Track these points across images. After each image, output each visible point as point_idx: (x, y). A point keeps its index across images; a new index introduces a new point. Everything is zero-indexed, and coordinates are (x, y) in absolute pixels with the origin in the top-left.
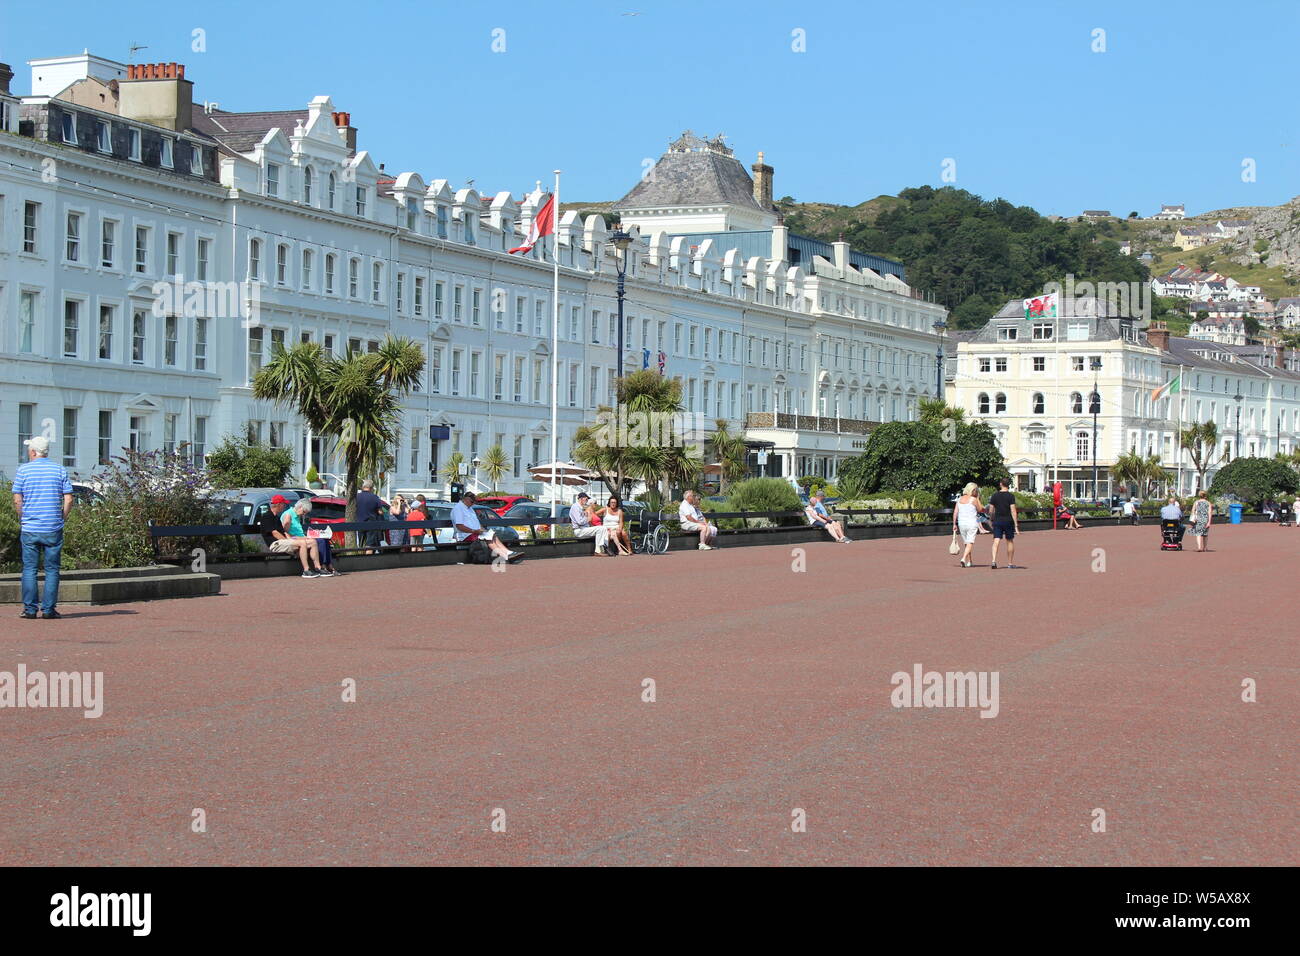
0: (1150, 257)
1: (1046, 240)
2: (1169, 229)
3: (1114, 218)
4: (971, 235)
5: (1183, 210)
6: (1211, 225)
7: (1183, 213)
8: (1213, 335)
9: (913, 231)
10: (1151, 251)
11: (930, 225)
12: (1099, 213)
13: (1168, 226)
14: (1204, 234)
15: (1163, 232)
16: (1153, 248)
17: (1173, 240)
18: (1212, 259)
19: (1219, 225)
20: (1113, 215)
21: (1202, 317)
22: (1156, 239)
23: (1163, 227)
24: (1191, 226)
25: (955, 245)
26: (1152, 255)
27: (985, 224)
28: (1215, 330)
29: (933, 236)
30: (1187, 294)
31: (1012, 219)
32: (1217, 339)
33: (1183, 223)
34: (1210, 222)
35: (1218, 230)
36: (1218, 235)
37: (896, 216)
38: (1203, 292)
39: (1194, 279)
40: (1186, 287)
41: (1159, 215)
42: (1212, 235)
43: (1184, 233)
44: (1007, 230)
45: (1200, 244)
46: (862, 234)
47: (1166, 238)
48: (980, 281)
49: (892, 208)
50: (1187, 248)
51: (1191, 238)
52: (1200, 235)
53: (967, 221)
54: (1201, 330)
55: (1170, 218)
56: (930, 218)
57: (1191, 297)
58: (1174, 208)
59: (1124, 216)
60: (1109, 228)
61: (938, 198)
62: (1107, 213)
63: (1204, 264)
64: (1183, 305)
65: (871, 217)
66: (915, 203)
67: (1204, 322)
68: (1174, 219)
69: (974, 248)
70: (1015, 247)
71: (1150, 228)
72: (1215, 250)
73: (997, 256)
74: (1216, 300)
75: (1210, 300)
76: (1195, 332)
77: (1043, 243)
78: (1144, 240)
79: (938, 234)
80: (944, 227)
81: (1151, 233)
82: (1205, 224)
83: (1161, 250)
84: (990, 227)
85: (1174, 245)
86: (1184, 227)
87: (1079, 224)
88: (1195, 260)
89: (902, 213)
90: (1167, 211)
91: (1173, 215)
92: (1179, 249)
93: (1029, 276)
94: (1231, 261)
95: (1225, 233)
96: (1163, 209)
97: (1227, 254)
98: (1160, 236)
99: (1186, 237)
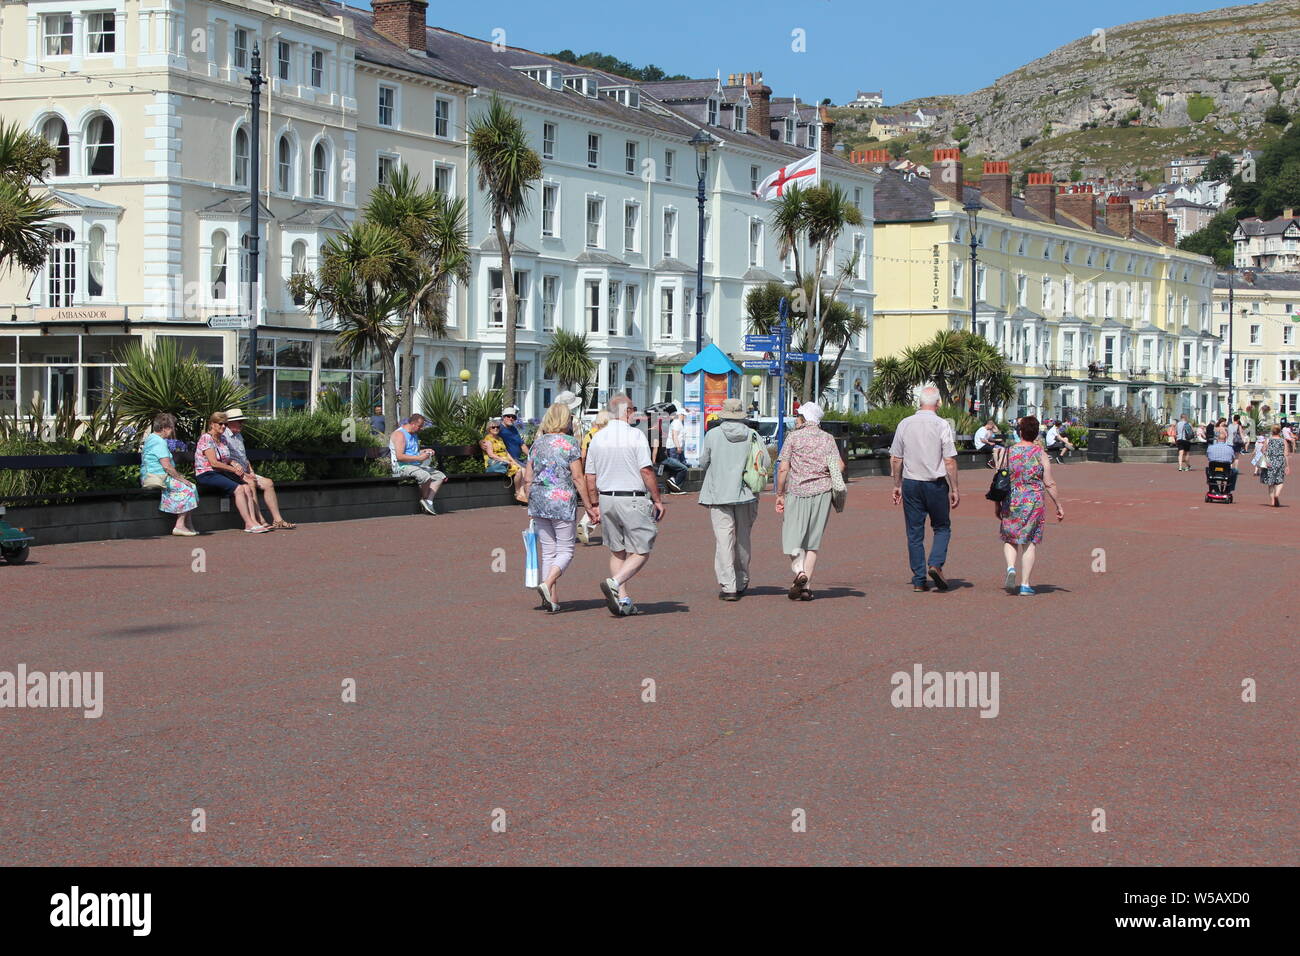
2: (864, 117)
5: (880, 97)
6: (910, 114)
7: (880, 101)
10: (845, 141)
13: (864, 115)
14: (902, 124)
15: (858, 121)
16: (846, 138)
17: (869, 130)
18: (907, 147)
19: (919, 113)
22: (851, 129)
23: (857, 116)
24: (887, 115)
33: (879, 111)
34: (909, 110)
35: (919, 120)
36: (917, 124)
41: (855, 102)
42: (911, 124)
43: (880, 122)
45: (898, 134)
47: (861, 127)
50: (884, 137)
51: (888, 127)
52: (898, 124)
55: (866, 106)
58: (870, 95)
63: (899, 153)
68: (870, 107)
71: (843, 117)
72: (912, 140)
78: (837, 130)
81: (845, 122)
82: (905, 113)
83: (854, 140)
85: (870, 135)
86: (881, 116)
88: (889, 149)
90: (862, 99)
91: (869, 102)
92: (875, 139)
94: (928, 149)
95: (924, 122)
96: (859, 97)
97: (924, 142)
98: (855, 125)
99: (883, 126)
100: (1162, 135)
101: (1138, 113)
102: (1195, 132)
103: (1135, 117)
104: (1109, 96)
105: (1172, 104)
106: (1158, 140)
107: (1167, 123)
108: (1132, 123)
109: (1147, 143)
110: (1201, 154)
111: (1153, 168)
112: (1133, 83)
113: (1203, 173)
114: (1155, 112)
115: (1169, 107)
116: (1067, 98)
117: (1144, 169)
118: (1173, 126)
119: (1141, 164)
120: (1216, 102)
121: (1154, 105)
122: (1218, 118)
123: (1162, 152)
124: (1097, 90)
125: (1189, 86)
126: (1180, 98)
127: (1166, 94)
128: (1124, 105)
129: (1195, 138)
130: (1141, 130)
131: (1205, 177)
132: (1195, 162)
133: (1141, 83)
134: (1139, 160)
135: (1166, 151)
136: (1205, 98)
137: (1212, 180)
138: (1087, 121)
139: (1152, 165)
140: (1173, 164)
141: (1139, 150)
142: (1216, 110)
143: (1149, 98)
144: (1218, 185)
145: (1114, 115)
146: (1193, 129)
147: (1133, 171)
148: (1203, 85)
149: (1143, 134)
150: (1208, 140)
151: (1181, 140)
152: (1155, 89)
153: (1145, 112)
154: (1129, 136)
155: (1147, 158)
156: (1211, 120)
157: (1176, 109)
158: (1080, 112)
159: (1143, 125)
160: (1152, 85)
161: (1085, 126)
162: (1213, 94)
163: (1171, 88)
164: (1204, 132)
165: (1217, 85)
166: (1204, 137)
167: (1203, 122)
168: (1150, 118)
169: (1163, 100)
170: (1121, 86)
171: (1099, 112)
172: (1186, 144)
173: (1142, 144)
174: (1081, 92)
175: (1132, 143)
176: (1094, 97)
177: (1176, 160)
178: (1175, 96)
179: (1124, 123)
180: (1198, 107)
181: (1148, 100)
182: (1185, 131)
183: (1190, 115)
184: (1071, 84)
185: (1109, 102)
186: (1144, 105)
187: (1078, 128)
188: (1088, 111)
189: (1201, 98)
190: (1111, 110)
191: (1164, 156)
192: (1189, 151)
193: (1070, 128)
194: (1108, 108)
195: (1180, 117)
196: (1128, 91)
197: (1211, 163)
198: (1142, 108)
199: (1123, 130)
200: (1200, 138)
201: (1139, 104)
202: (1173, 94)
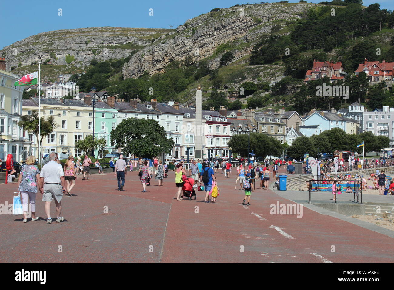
100: (57, 68)
101: (50, 60)
102: (68, 67)
103: (49, 61)
104: (40, 54)
105: (61, 58)
106: (56, 69)
107: (59, 63)
108: (48, 63)
109: (53, 70)
110: (70, 73)
111: (54, 78)
112: (48, 50)
113: (69, 79)
114: (55, 60)
115: (60, 58)
116: (27, 54)
117: (51, 78)
118: (61, 65)
119: (50, 76)
120: (75, 58)
121: (55, 58)
122: (75, 63)
123: (57, 73)
124: (36, 52)
125: (66, 52)
126: (63, 56)
127: (59, 54)
128: (45, 57)
129: (68, 69)
130: (51, 65)
131: (70, 80)
132: (67, 76)
133: (51, 50)
134: (50, 75)
135: (58, 72)
136: (71, 56)
137: (73, 81)
138: (33, 62)
139: (54, 77)
140: (60, 76)
141: (50, 72)
142: (75, 60)
143: (54, 55)
144: (74, 83)
145: (42, 60)
146: (67, 66)
147: (48, 79)
148: (71, 52)
149: (51, 67)
150: (72, 69)
151: (63, 69)
152: (55, 52)
153: (52, 60)
154: (46, 67)
155: (52, 75)
156: (73, 63)
157: (62, 59)
158: (31, 59)
159: (51, 64)
160: (54, 51)
161: (32, 64)
162: (74, 55)
163: (60, 52)
164: (71, 67)
165: (75, 52)
166: (71, 68)
167: (71, 64)
168: (54, 62)
169: (58, 56)
170: (45, 51)
171: (37, 59)
172: (65, 71)
173: (51, 70)
174: (31, 53)
175: (47, 69)
176: (35, 54)
177: (61, 75)
178: (62, 55)
179: (45, 63)
180: (69, 59)
181: (53, 56)
182: (65, 66)
183: (67, 61)
184: (28, 50)
185: (40, 56)
186: (52, 58)
187: (30, 64)
188: (33, 59)
189: (70, 56)
190: (41, 59)
191: (58, 74)
192: (66, 73)
193: (27, 64)
194: (40, 58)
195: (63, 62)
196: (46, 53)
197: (72, 76)
198: (51, 58)
199: (45, 65)
200: (69, 69)
201: (50, 57)
202: (61, 54)
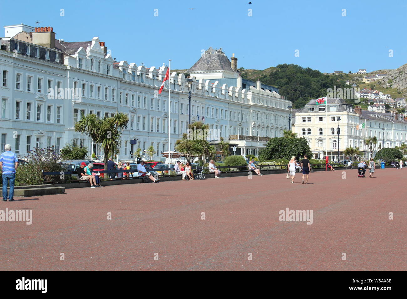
0: (355, 85)
1: (323, 80)
2: (361, 77)
3: (344, 73)
4: (299, 79)
5: (365, 71)
6: (374, 75)
7: (365, 72)
8: (375, 110)
9: (281, 78)
10: (356, 83)
11: (287, 76)
12: (340, 72)
13: (361, 76)
14: (372, 78)
15: (359, 77)
17: (362, 80)
18: (375, 86)
19: (377, 75)
20: (344, 72)
21: (372, 104)
22: (357, 80)
23: (359, 76)
24: (368, 76)
25: (294, 82)
26: (356, 85)
27: (304, 75)
28: (376, 108)
29: (287, 79)
30: (367, 97)
31: (312, 74)
32: (376, 111)
33: (366, 75)
34: (374, 74)
35: (377, 77)
36: (376, 78)
37: (276, 73)
38: (372, 96)
39: (369, 92)
40: (367, 95)
41: (358, 72)
42: (375, 78)
43: (366, 78)
44: (311, 77)
45: (371, 81)
46: (265, 79)
47: (360, 79)
48: (302, 93)
49: (274, 71)
50: (367, 82)
51: (368, 79)
53: (298, 74)
54: (371, 108)
55: (361, 73)
56: (286, 74)
57: (368, 98)
58: (363, 70)
59: (347, 73)
60: (343, 77)
61: (289, 67)
62: (342, 72)
63: (372, 87)
64: (365, 100)
65: (268, 74)
66: (282, 69)
67: (372, 106)
68: (363, 74)
69: (300, 83)
70: (313, 83)
71: (355, 76)
72: (375, 83)
73: (308, 85)
74: (376, 99)
75: (374, 99)
76: (370, 109)
77: (322, 81)
78: (353, 80)
79: (289, 79)
80: (291, 77)
81: (356, 78)
82: (372, 75)
83: (359, 83)
84: (305, 76)
85: (363, 82)
86: (366, 76)
87: (333, 75)
88: (370, 86)
89: (278, 72)
90: (360, 71)
91: (362, 72)
92: (364, 83)
93: (318, 92)
94: (381, 86)
95: (379, 78)
96: (359, 71)
97: (379, 84)
98: (358, 79)
99: (366, 79)
